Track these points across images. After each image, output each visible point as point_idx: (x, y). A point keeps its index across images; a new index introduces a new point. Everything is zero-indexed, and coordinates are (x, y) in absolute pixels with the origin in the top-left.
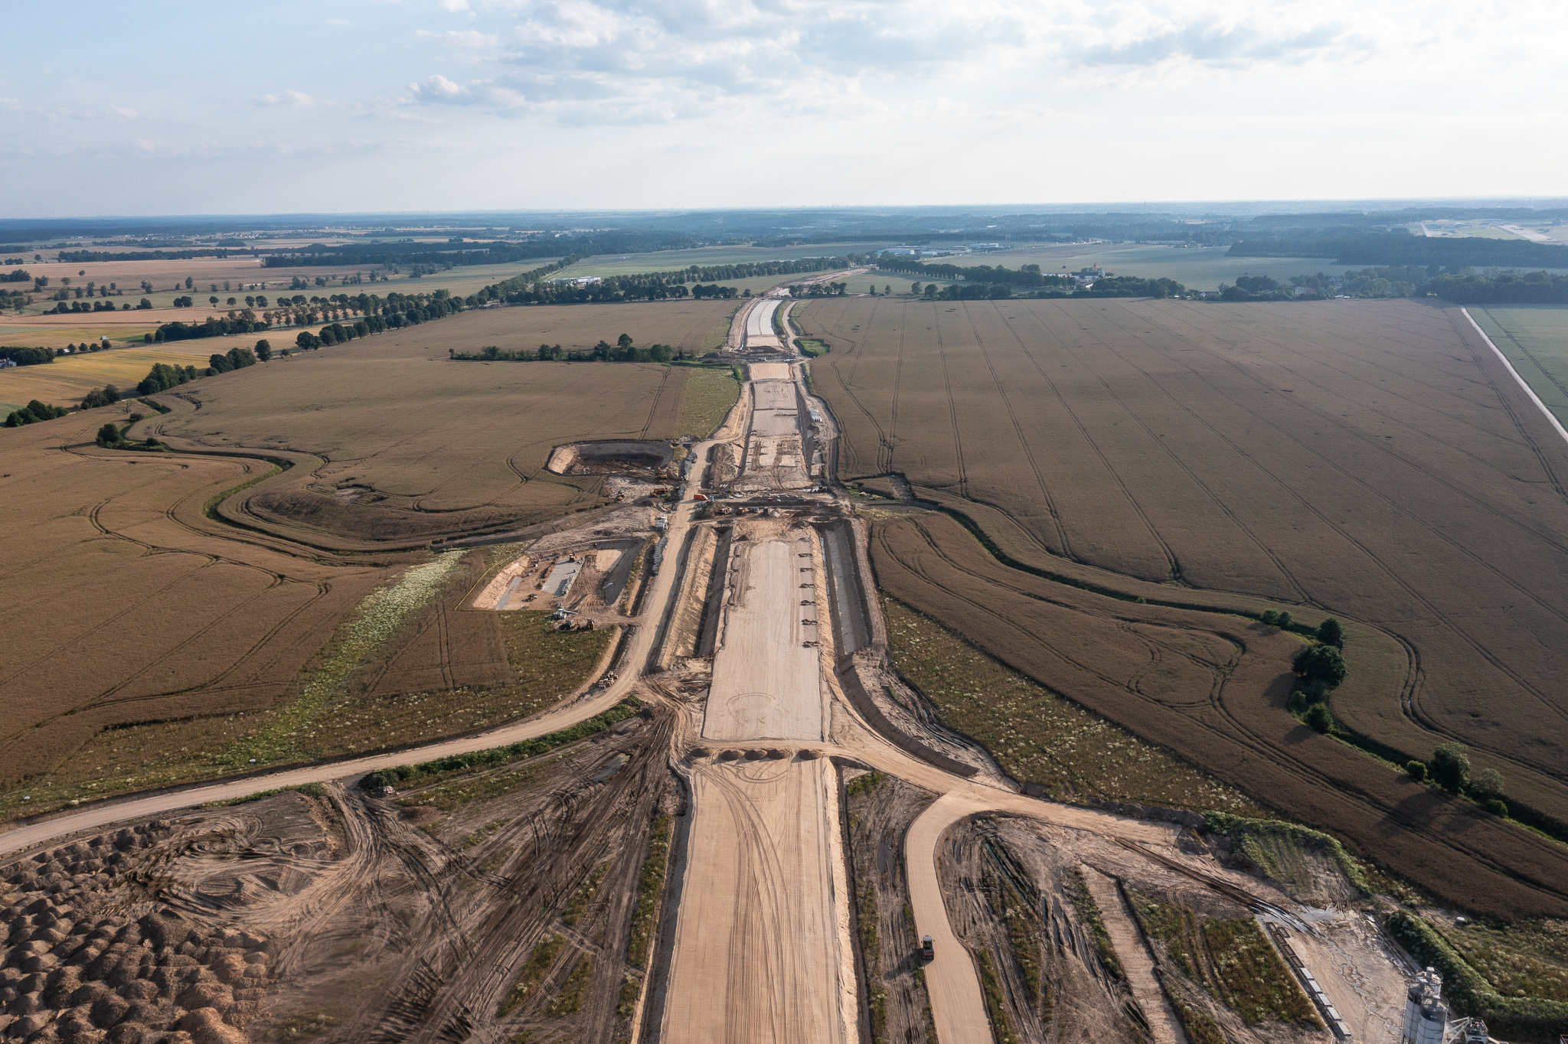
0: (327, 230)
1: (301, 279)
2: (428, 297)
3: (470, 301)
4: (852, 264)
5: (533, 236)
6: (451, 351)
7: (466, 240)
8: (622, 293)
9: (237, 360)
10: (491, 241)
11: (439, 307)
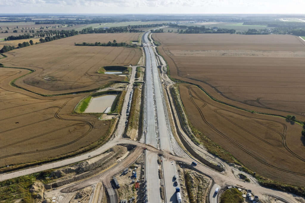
0: (50, 17)
1: (42, 27)
2: (70, 31)
3: (80, 32)
4: (163, 25)
5: (94, 19)
6: (75, 43)
7: (80, 19)
8: (114, 31)
9: (25, 45)
10: (85, 20)
11: (73, 33)
